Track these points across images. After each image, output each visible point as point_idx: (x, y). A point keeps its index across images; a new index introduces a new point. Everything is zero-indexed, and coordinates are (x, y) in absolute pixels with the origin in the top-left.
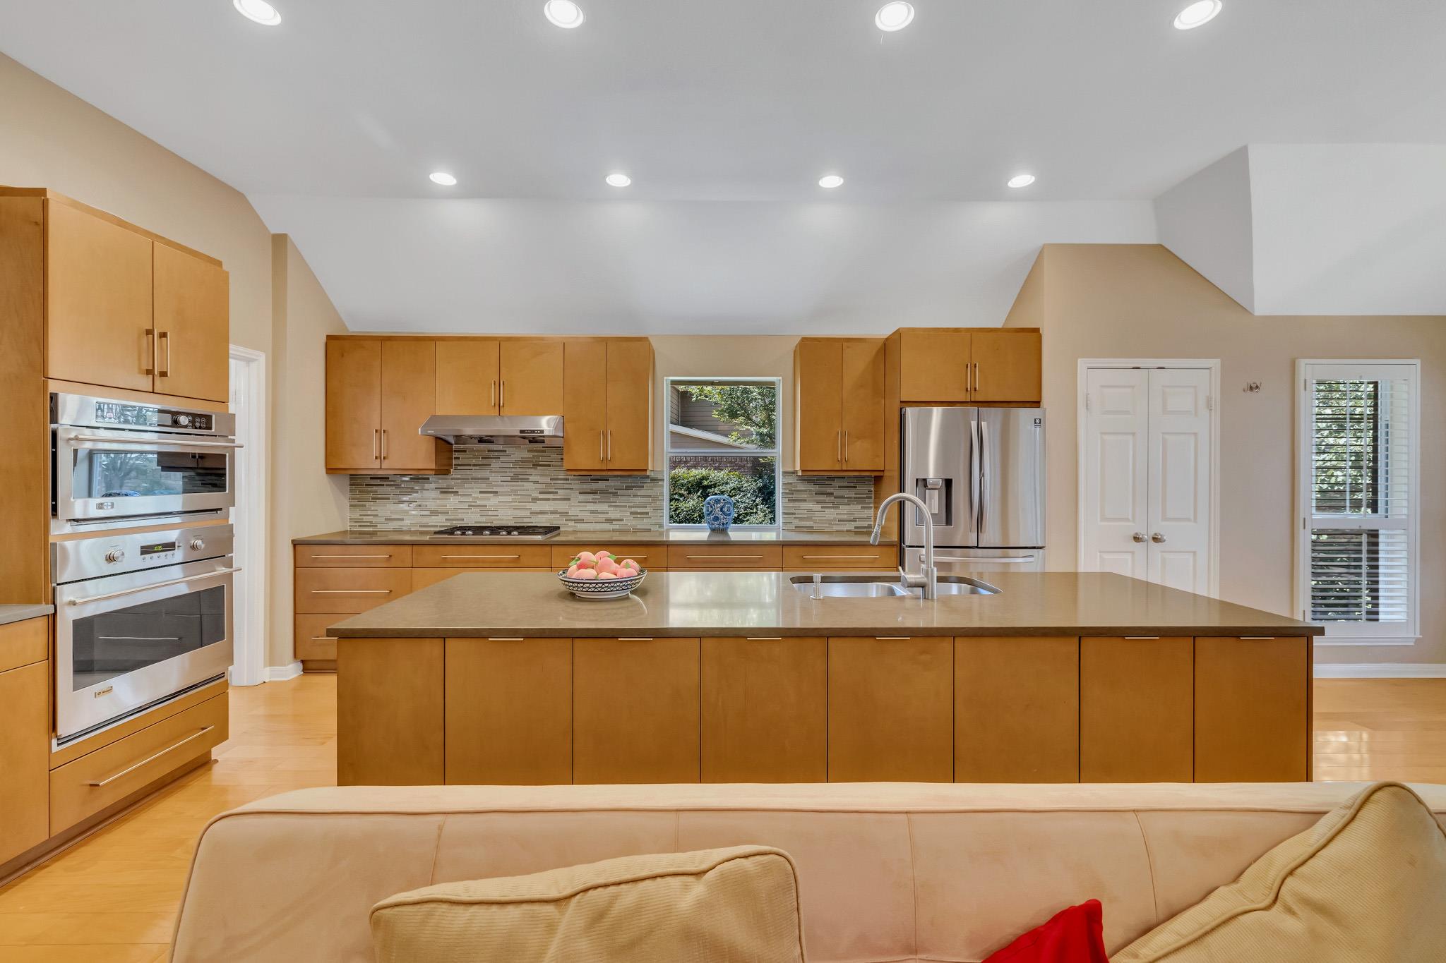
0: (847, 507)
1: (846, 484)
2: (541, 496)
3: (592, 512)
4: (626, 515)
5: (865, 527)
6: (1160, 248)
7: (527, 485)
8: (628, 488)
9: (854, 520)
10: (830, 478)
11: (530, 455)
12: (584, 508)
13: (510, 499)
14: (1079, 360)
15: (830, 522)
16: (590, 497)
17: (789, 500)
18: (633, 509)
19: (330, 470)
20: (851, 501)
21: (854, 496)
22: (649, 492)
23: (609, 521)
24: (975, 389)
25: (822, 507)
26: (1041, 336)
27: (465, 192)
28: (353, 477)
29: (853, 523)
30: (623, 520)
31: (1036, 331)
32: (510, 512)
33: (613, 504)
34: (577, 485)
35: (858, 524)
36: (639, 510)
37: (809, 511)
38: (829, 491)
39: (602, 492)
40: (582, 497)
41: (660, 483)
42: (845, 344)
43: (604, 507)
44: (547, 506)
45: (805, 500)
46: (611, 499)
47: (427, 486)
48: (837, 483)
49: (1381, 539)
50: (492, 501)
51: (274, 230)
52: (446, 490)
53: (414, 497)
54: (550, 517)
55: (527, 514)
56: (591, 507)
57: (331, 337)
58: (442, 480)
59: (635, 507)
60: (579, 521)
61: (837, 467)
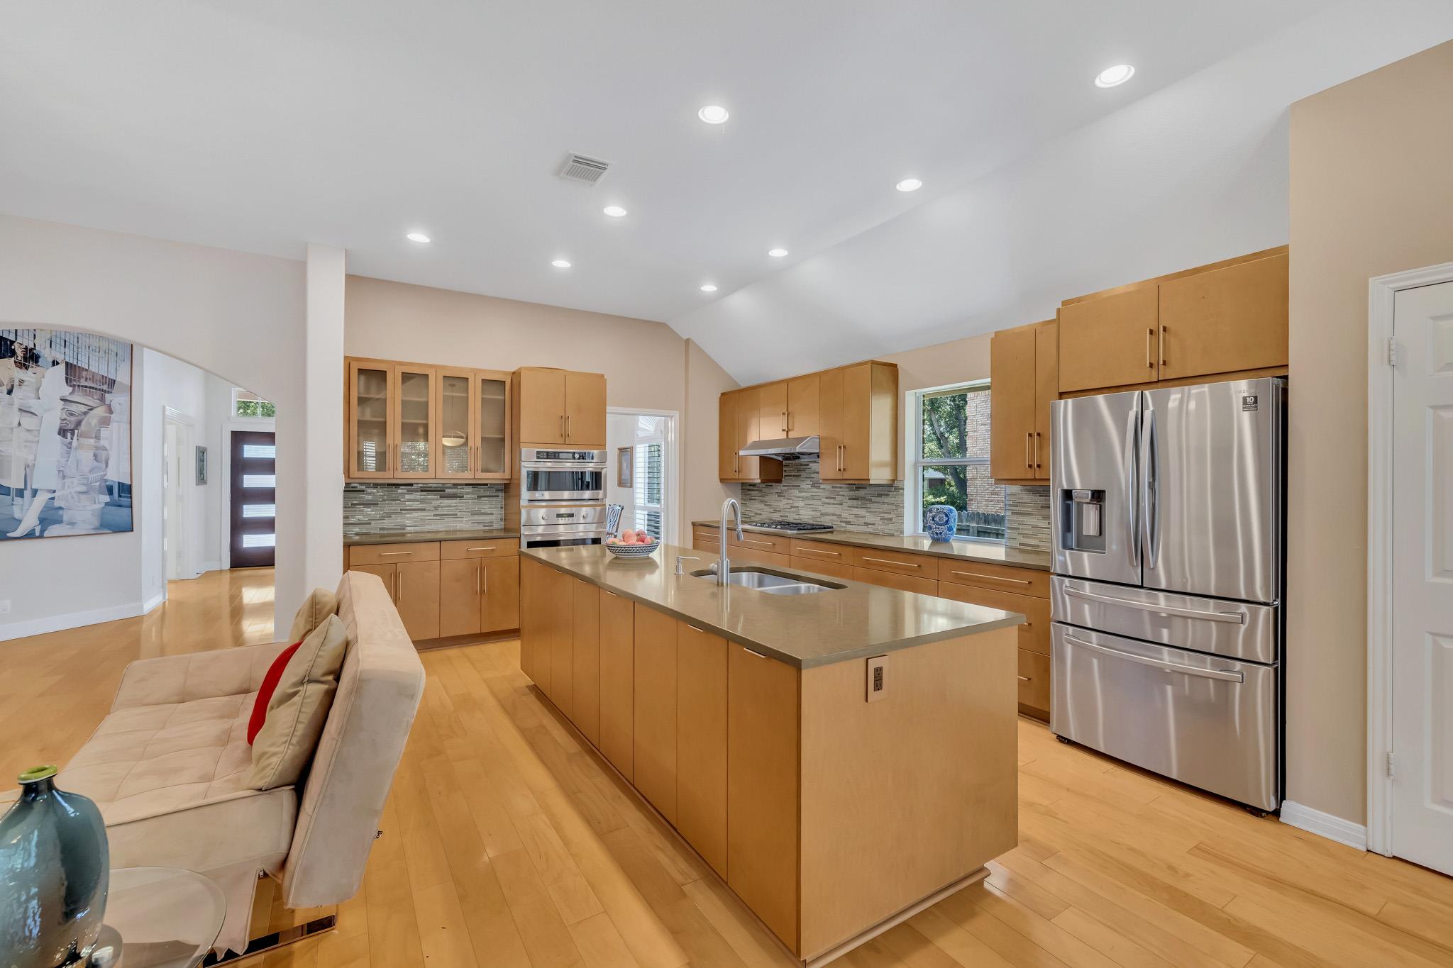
2: (827, 501)
3: (857, 516)
4: (877, 520)
7: (819, 492)
8: (880, 495)
12: (851, 512)
13: (811, 502)
16: (855, 502)
17: (1012, 513)
18: (882, 515)
19: (722, 480)
23: (866, 524)
28: (743, 484)
30: (874, 524)
33: (869, 510)
34: (846, 492)
36: (886, 516)
39: (863, 499)
40: (850, 503)
41: (901, 491)
43: (862, 512)
44: (830, 509)
45: (1030, 514)
46: (868, 505)
47: (772, 491)
50: (802, 504)
51: (685, 337)
52: (780, 495)
53: (766, 499)
54: (830, 518)
55: (819, 514)
56: (856, 511)
57: (722, 394)
58: (778, 488)
59: (883, 513)
60: (848, 523)
61: (1030, 475)
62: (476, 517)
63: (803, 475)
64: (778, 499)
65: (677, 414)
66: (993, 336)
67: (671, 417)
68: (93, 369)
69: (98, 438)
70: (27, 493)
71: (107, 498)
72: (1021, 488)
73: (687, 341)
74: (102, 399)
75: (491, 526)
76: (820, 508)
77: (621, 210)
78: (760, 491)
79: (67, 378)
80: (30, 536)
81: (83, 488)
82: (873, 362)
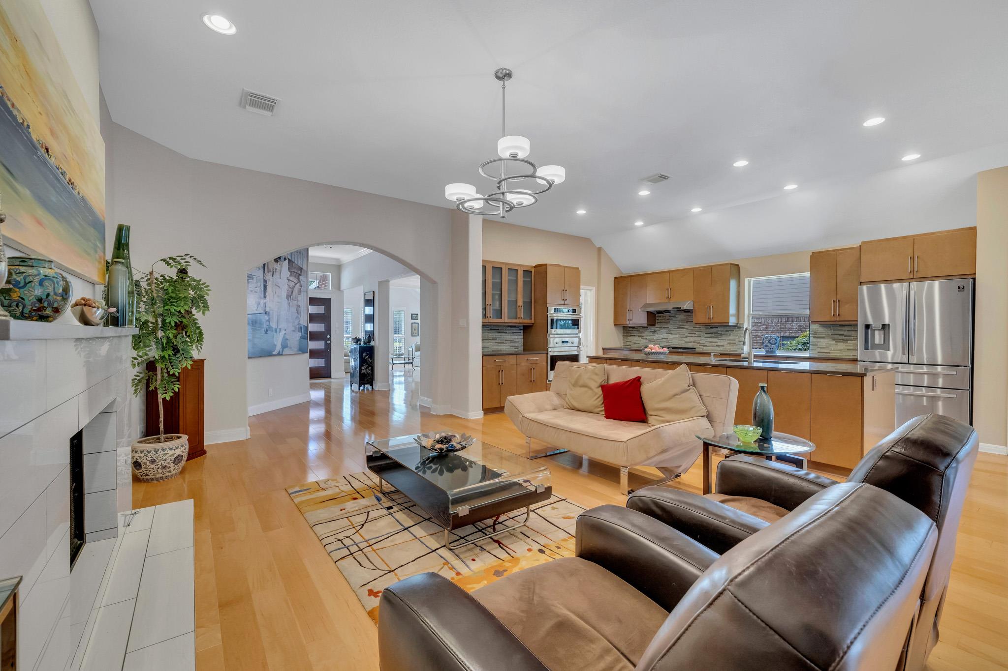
2: (689, 335)
3: (711, 342)
7: (684, 330)
8: (727, 331)
11: (685, 317)
12: (707, 340)
13: (677, 336)
16: (710, 335)
17: (814, 338)
19: (615, 325)
22: (736, 333)
23: (718, 346)
24: (916, 271)
26: (976, 232)
27: (648, 223)
28: (623, 327)
31: (971, 229)
32: (677, 341)
33: (720, 339)
34: (703, 330)
36: (732, 341)
39: (715, 333)
40: (706, 335)
41: (742, 329)
44: (691, 339)
46: (719, 337)
47: (648, 331)
50: (671, 337)
51: (598, 246)
52: (654, 332)
53: (643, 335)
54: (692, 343)
55: (684, 342)
56: (710, 340)
57: (616, 278)
58: (653, 329)
59: (730, 340)
60: (706, 346)
61: (833, 319)
62: (512, 344)
63: (671, 321)
64: (652, 335)
65: (594, 289)
66: (811, 254)
67: (591, 290)
68: (296, 262)
69: (298, 301)
70: (278, 330)
71: (300, 334)
72: (819, 326)
73: (600, 249)
74: (298, 279)
75: (517, 348)
76: (684, 339)
77: (647, 192)
78: (638, 331)
79: (289, 268)
80: (279, 354)
81: (293, 329)
82: (731, 264)
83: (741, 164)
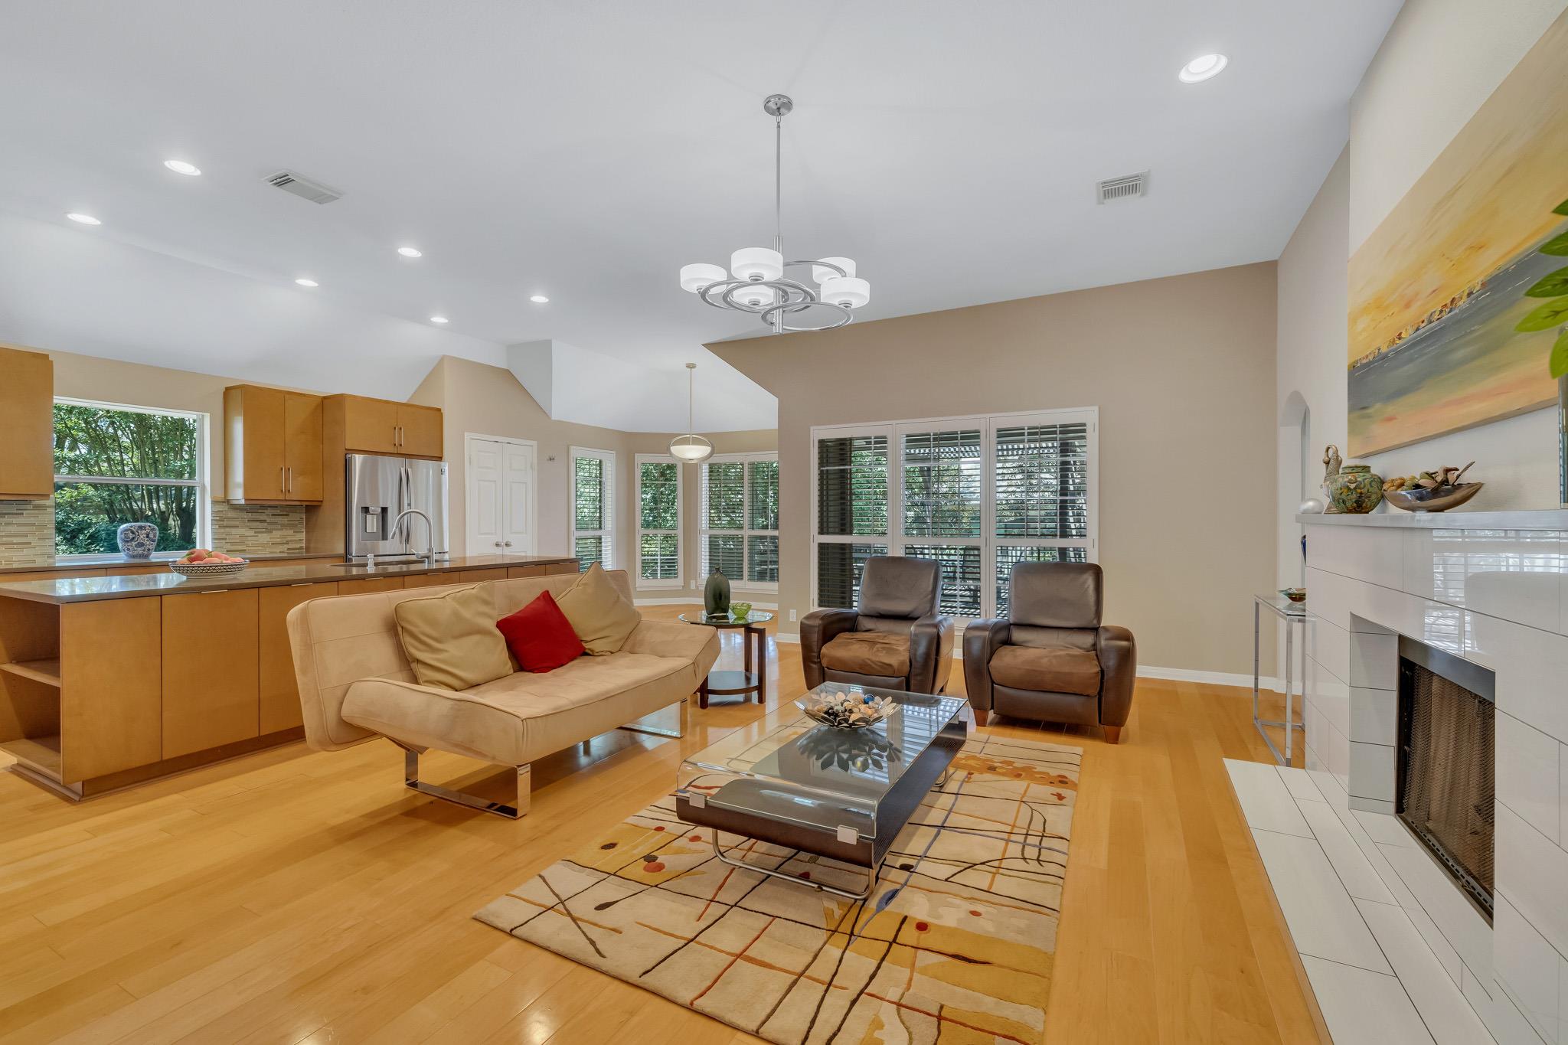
0: (280, 532)
1: (279, 512)
5: (296, 549)
6: (508, 372)
9: (287, 543)
10: (263, 507)
14: (465, 433)
15: (262, 545)
17: (219, 527)
20: (284, 526)
21: (287, 522)
22: (32, 520)
24: (401, 445)
25: (255, 533)
26: (442, 414)
29: (285, 546)
31: (439, 410)
35: (291, 546)
37: (241, 536)
38: (262, 518)
41: (49, 510)
42: (287, 396)
45: (237, 527)
48: (269, 511)
49: (603, 540)
61: (281, 497)
83: (409, 252)
